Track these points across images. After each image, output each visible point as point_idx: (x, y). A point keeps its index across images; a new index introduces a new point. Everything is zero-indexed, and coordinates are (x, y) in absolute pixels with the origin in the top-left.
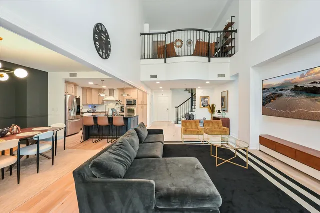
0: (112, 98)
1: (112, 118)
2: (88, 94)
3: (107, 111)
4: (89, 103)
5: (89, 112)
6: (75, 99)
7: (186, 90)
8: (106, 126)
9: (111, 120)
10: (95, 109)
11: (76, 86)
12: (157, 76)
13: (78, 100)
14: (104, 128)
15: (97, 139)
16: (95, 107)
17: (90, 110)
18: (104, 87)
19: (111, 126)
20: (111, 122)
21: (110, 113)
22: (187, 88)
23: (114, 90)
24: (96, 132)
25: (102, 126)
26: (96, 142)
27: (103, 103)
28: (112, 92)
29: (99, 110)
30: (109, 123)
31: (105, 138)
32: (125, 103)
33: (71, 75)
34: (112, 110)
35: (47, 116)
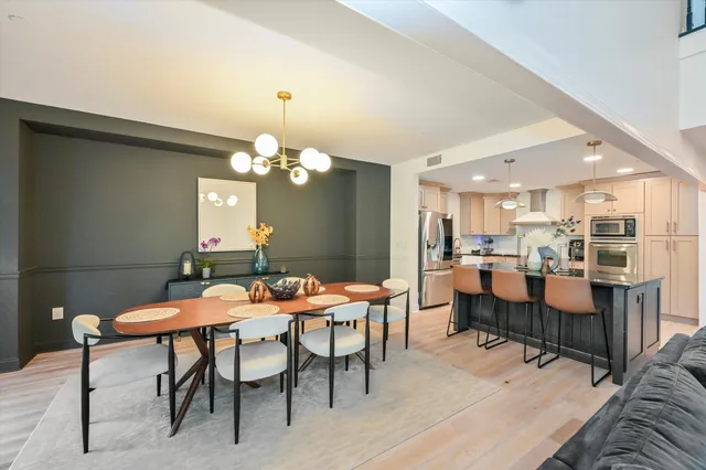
1: (542, 281)
2: (474, 208)
3: (523, 253)
4: (476, 230)
5: (476, 253)
6: (440, 221)
8: (520, 304)
9: (536, 284)
10: (491, 246)
11: (445, 190)
13: (448, 224)
14: (512, 308)
15: (492, 337)
16: (491, 242)
17: (478, 248)
18: (515, 186)
19: (536, 308)
20: (536, 290)
21: (535, 261)
23: (544, 192)
24: (487, 313)
25: (508, 302)
26: (487, 346)
27: (512, 232)
28: (538, 197)
29: (501, 248)
30: (531, 294)
31: (516, 340)
32: (585, 231)
33: (431, 162)
34: (540, 250)
35: (389, 258)
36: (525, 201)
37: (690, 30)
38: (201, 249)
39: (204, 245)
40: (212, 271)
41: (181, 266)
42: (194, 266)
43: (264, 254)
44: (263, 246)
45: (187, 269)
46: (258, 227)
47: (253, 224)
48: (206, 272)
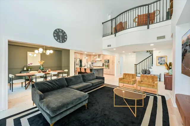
0: (99, 59)
7: (148, 51)
11: (82, 54)
12: (111, 45)
22: (148, 50)
23: (100, 55)
32: (104, 62)
35: (69, 67)
36: (97, 56)
37: (103, 37)
38: (28, 65)
39: (29, 65)
40: (31, 69)
41: (24, 68)
42: (27, 68)
43: (42, 66)
44: (42, 65)
45: (25, 69)
46: (41, 61)
47: (40, 61)
48: (29, 69)
